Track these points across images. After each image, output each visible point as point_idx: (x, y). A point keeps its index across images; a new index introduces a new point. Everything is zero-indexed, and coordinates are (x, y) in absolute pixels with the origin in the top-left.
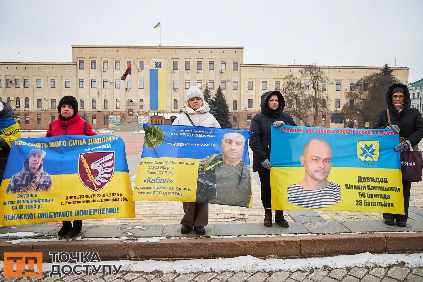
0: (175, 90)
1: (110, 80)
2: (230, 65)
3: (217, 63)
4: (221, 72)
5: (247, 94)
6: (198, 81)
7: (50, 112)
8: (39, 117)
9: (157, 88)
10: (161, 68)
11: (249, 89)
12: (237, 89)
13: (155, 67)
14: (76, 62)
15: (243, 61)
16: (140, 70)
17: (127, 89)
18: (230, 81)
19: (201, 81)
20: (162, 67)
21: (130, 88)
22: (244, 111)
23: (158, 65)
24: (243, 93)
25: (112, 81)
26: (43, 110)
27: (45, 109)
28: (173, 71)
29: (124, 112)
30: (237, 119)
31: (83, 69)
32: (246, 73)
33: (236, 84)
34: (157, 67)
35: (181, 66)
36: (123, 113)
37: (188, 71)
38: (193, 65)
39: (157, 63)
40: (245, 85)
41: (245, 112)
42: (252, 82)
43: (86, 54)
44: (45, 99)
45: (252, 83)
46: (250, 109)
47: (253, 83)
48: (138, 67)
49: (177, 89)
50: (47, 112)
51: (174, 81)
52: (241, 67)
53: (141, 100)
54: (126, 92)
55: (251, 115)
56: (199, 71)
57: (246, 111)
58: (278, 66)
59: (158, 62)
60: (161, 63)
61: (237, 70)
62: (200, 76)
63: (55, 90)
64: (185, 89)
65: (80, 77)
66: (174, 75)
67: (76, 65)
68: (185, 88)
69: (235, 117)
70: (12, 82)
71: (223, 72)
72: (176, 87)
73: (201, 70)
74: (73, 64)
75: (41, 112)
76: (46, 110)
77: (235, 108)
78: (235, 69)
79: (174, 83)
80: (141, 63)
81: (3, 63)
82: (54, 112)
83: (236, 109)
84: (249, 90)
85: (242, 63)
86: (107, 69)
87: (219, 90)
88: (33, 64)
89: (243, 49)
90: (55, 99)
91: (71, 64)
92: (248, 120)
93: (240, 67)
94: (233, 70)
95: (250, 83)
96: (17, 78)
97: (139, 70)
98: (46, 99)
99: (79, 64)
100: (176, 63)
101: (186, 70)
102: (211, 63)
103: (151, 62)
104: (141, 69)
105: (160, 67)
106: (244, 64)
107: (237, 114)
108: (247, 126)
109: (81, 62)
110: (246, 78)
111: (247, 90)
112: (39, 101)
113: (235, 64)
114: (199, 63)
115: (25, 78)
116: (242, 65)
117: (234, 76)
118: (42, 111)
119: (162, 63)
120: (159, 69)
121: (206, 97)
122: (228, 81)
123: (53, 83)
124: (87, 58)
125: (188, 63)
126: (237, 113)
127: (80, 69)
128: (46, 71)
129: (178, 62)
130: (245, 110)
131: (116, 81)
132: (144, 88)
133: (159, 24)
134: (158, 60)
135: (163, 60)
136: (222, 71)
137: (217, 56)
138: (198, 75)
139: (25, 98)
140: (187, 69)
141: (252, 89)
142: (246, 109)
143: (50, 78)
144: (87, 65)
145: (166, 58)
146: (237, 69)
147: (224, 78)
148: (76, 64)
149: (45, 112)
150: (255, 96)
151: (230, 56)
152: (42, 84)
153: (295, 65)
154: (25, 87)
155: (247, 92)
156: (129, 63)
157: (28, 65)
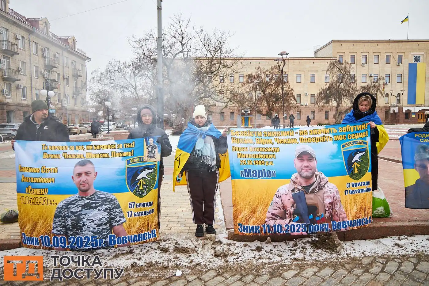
7: (310, 107)
8: (299, 113)
9: (415, 82)
10: (420, 62)
13: (414, 61)
14: (336, 56)
16: (400, 63)
17: (386, 83)
21: (388, 83)
23: (417, 59)
27: (306, 104)
31: (343, 64)
34: (415, 60)
36: (382, 108)
39: (415, 57)
43: (346, 49)
48: (397, 62)
50: (307, 107)
53: (399, 95)
59: (417, 56)
60: (420, 56)
63: (315, 85)
74: (333, 58)
80: (400, 57)
81: (264, 59)
82: (314, 107)
86: (366, 63)
90: (314, 94)
91: (332, 58)
99: (339, 59)
103: (410, 56)
105: (419, 61)
109: (341, 57)
118: (302, 107)
120: (418, 63)
124: (347, 52)
128: (307, 66)
131: (374, 75)
132: (402, 82)
133: (407, 17)
134: (417, 54)
135: (423, 53)
143: (310, 73)
144: (347, 59)
145: (425, 52)
148: (336, 58)
152: (302, 79)
156: (388, 57)
157: (289, 60)
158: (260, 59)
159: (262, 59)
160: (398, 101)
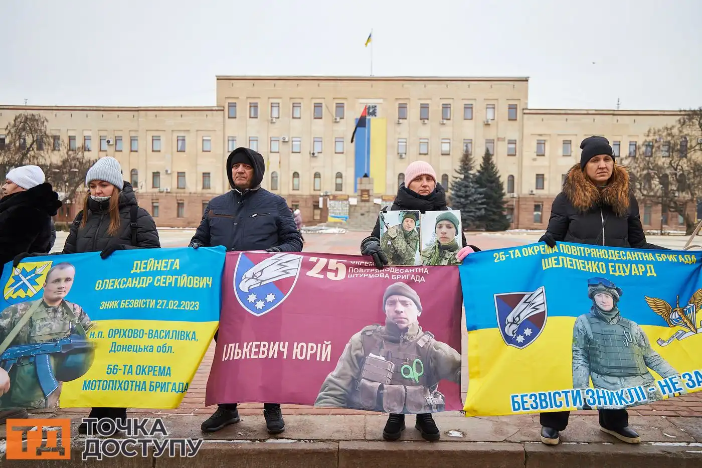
0: (401, 157)
1: (284, 138)
2: (503, 110)
3: (478, 107)
4: (486, 123)
5: (535, 163)
6: (444, 141)
7: (175, 195)
8: (155, 204)
10: (375, 116)
11: (537, 155)
12: (515, 155)
14: (222, 105)
15: (527, 104)
16: (338, 119)
17: (313, 154)
18: (503, 139)
19: (448, 141)
20: (377, 114)
21: (319, 153)
22: (529, 196)
23: (371, 111)
24: (526, 162)
25: (287, 140)
26: (162, 192)
27: (167, 189)
28: (398, 121)
29: (307, 195)
30: (516, 211)
31: (235, 118)
32: (532, 126)
33: (513, 146)
34: (368, 114)
35: (413, 112)
36: (306, 198)
37: (426, 121)
38: (435, 109)
39: (368, 108)
40: (529, 149)
41: (531, 198)
42: (543, 142)
43: (241, 91)
44: (167, 171)
45: (544, 144)
46: (540, 192)
47: (546, 143)
48: (334, 115)
49: (405, 154)
50: (169, 194)
51: (399, 141)
52: (524, 114)
53: (339, 175)
54: (313, 159)
55: (540, 204)
56: (445, 121)
57: (532, 196)
58: (594, 112)
59: (371, 105)
60: (376, 106)
61: (516, 120)
62: (447, 131)
63: (185, 155)
64: (420, 154)
65: (229, 133)
66: (398, 129)
67: (223, 110)
68: (418, 153)
69: (511, 207)
70: (109, 142)
71: (489, 123)
72: (402, 151)
73: (449, 119)
74: (217, 108)
75: (159, 194)
76: (169, 191)
77: (512, 190)
78: (512, 119)
79: (399, 143)
80: (340, 106)
81: (95, 108)
82: (182, 195)
83: (513, 192)
84: (538, 157)
85: (525, 107)
86: (278, 118)
87: (487, 157)
88: (147, 110)
89: (527, 81)
90: (184, 173)
91: (214, 109)
92: (535, 213)
93: (521, 113)
94: (509, 120)
95: (541, 144)
96: (118, 134)
97: (336, 119)
98: (169, 172)
99: (229, 109)
100: (402, 107)
101: (421, 119)
102: (468, 108)
103: (357, 105)
104: (341, 118)
105: (374, 114)
106: (529, 108)
107: (516, 201)
108: (535, 222)
109: (232, 106)
110: (532, 135)
111: (535, 156)
112: (156, 175)
113: (513, 108)
114: (446, 107)
115: (133, 134)
116: (525, 111)
117: (511, 131)
118: (161, 194)
119: (377, 108)
120: (372, 118)
121: (465, 168)
122: (498, 139)
123: (180, 142)
124: (243, 97)
125: (424, 107)
126: (515, 199)
127: (229, 118)
128: (171, 121)
129: (408, 106)
130: (530, 194)
131: (294, 139)
132: (345, 152)
133: (370, 36)
134: (371, 102)
135: (381, 101)
136: (487, 121)
137: (479, 95)
138: (443, 129)
139: (131, 170)
140: (424, 118)
141: (544, 155)
142: (532, 191)
143: (175, 135)
144: (243, 110)
145: (384, 99)
146: (515, 118)
147: (492, 134)
148: (222, 108)
149: (167, 194)
150: (550, 167)
151: (503, 95)
152: (162, 145)
153: (620, 109)
154: (131, 151)
155: (534, 160)
156: (318, 106)
157: (138, 111)
158: (88, 108)
159: (91, 109)
160: (339, 187)
